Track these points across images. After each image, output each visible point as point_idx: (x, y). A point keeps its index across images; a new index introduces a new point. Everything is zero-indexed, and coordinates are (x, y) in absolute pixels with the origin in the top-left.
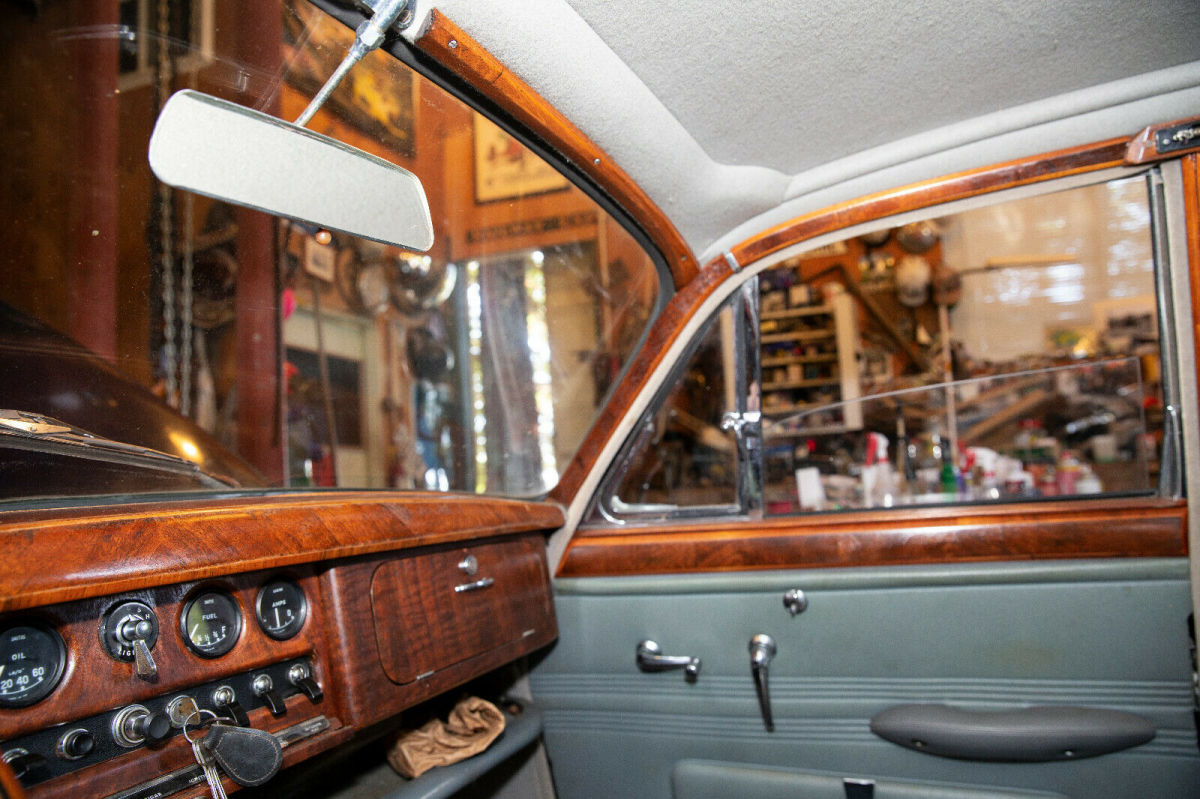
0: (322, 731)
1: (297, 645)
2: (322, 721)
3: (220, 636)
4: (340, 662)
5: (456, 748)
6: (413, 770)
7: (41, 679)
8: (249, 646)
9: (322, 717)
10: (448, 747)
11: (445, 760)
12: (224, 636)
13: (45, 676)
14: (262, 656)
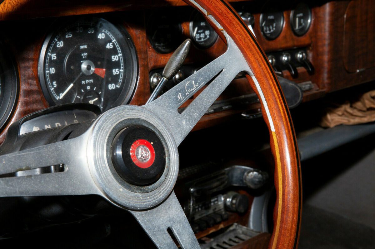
0: (310, 89)
1: (305, 40)
2: (310, 84)
3: (273, 29)
4: (322, 54)
5: (356, 116)
6: (330, 123)
7: (208, 37)
8: (285, 37)
9: (310, 82)
10: (352, 115)
11: (349, 121)
12: (274, 29)
13: (210, 35)
14: (290, 44)
